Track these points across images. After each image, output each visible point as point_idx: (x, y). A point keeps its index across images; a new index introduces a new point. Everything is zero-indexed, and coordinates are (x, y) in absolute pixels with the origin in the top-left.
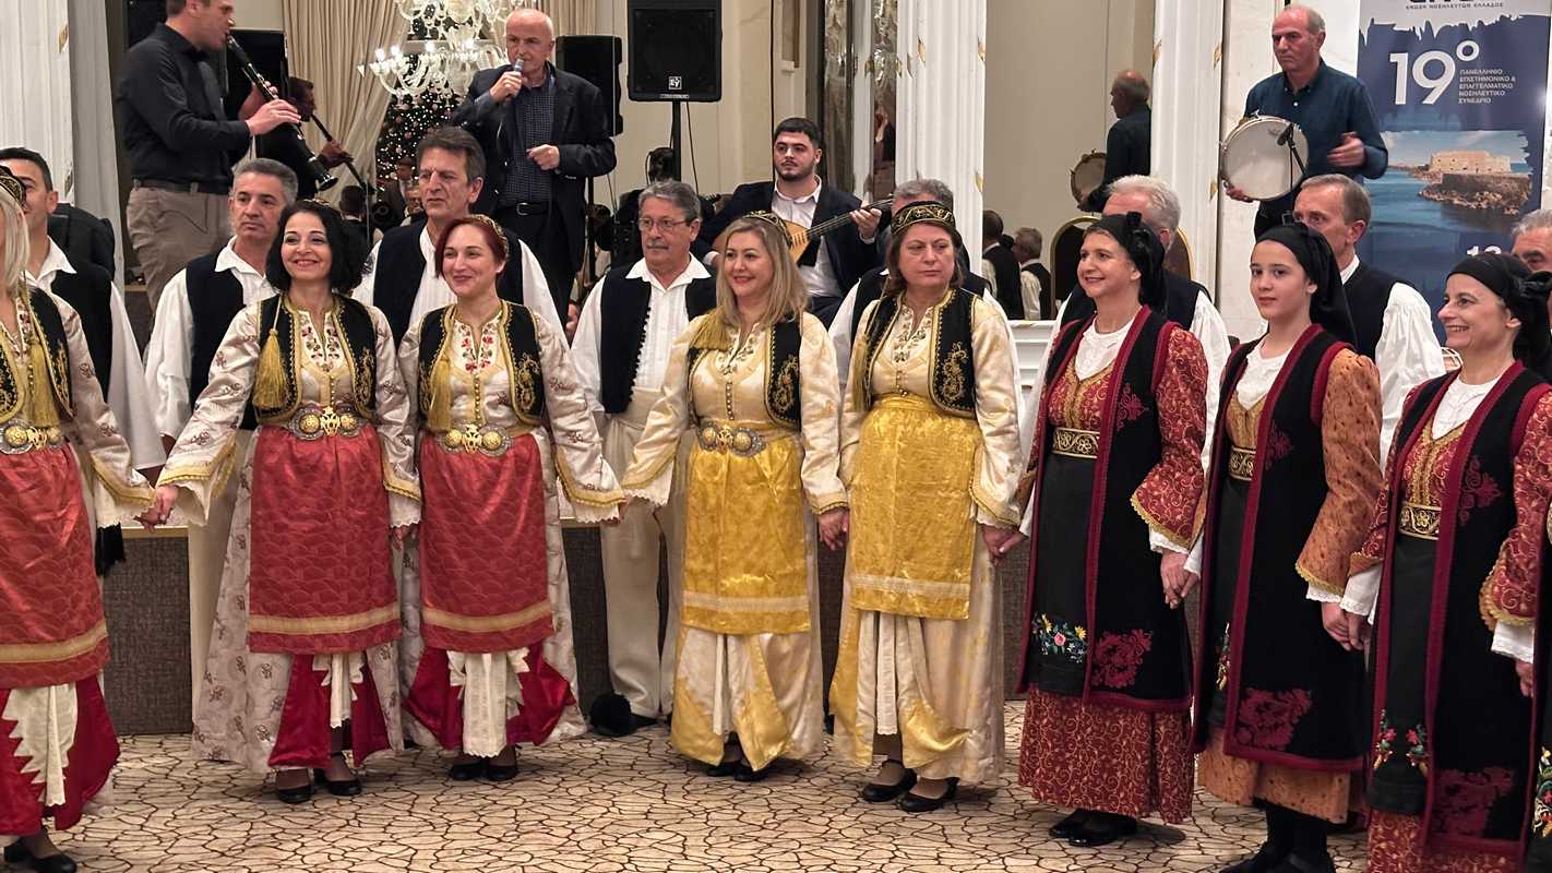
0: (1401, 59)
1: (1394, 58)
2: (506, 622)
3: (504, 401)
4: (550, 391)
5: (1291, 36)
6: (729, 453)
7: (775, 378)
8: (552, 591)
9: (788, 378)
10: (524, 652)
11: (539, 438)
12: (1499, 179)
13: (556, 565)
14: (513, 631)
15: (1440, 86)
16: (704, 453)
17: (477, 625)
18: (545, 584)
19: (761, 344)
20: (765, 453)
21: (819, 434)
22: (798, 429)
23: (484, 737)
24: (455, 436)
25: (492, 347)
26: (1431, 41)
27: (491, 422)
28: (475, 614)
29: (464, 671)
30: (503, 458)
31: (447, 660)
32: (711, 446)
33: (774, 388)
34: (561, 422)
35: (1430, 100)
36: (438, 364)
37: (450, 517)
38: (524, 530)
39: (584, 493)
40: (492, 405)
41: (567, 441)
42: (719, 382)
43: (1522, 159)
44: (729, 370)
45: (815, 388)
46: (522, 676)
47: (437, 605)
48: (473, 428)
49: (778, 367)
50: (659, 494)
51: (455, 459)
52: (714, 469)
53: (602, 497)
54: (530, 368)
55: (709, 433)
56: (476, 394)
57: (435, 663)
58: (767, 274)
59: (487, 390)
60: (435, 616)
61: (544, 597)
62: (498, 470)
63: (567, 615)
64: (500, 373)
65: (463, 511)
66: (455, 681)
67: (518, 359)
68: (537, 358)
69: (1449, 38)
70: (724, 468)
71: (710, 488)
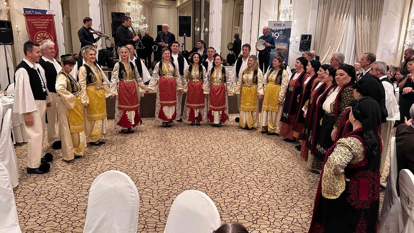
1: (272, 33)
2: (219, 108)
3: (220, 79)
4: (226, 78)
5: (264, 30)
6: (247, 87)
7: (254, 77)
8: (226, 104)
9: (255, 77)
10: (221, 111)
11: (225, 84)
12: (284, 49)
13: (227, 101)
14: (220, 109)
15: (277, 37)
16: (244, 87)
17: (216, 108)
18: (225, 103)
19: (252, 73)
20: (252, 87)
21: (260, 85)
22: (257, 84)
23: (216, 121)
24: (214, 84)
25: (219, 72)
26: (277, 31)
27: (219, 82)
28: (215, 106)
29: (214, 113)
30: (220, 87)
31: (212, 112)
32: (245, 86)
33: (253, 79)
34: (227, 82)
35: (276, 39)
36: (213, 75)
37: (213, 94)
38: (222, 96)
39: (229, 92)
40: (219, 80)
41: (228, 85)
42: (246, 78)
43: (287, 46)
44: (248, 76)
45: (260, 79)
46: (221, 114)
47: (211, 105)
48: (216, 83)
49: (254, 76)
50: (238, 93)
51: (214, 87)
52: (245, 89)
53: (231, 93)
54: (224, 75)
55: (245, 84)
56: (217, 78)
57: (210, 112)
58: (253, 64)
59: (218, 78)
60: (211, 106)
61: (225, 105)
62: (219, 88)
63: (228, 107)
64: (220, 75)
65: (214, 93)
66: (212, 114)
67: (222, 74)
68: (225, 74)
69: (279, 31)
70: (246, 89)
71: (244, 92)
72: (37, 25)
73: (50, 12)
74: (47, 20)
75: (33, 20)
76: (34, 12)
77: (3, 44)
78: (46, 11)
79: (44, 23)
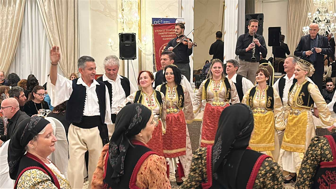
72: (164, 36)
73: (180, 20)
75: (161, 31)
76: (163, 22)
77: (126, 59)
78: (175, 19)
79: (171, 33)
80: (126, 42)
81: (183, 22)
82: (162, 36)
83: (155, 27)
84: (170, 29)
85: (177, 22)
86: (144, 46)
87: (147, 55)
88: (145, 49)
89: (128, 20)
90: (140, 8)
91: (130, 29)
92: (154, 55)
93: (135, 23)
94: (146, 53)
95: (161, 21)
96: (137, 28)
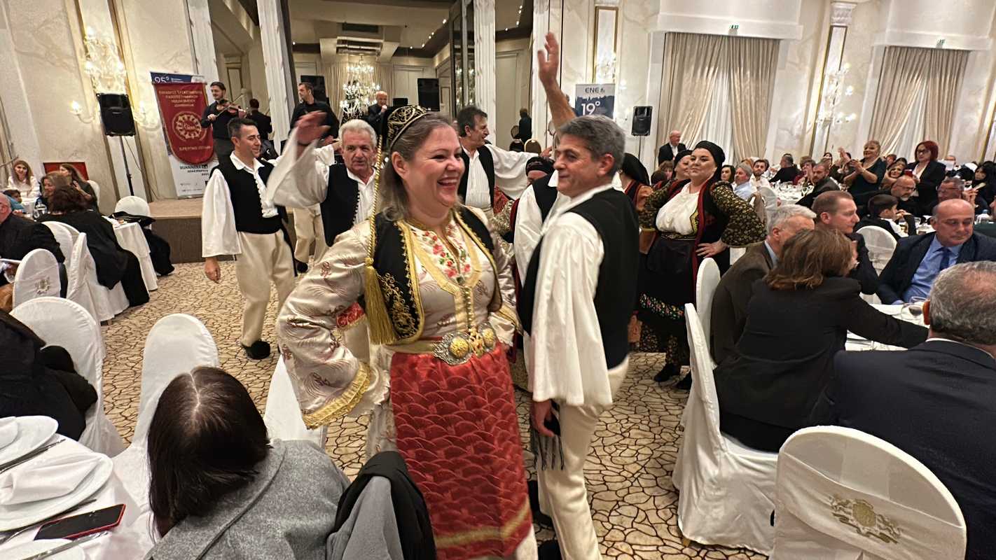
0: (584, 105)
1: (582, 104)
26: (590, 101)
69: (593, 101)
72: (176, 101)
73: (198, 78)
74: (193, 92)
75: (169, 93)
76: (170, 80)
77: (117, 135)
78: (191, 77)
79: (187, 97)
80: (113, 108)
81: (203, 81)
82: (173, 101)
83: (157, 86)
84: (183, 90)
85: (193, 81)
86: (143, 116)
87: (151, 130)
88: (144, 121)
89: (102, 72)
90: (122, 56)
91: (109, 87)
92: (164, 129)
93: (118, 79)
94: (148, 126)
95: (168, 78)
96: (124, 87)
